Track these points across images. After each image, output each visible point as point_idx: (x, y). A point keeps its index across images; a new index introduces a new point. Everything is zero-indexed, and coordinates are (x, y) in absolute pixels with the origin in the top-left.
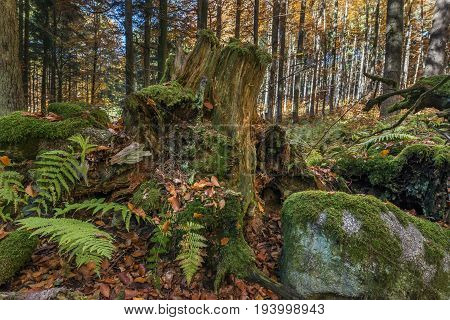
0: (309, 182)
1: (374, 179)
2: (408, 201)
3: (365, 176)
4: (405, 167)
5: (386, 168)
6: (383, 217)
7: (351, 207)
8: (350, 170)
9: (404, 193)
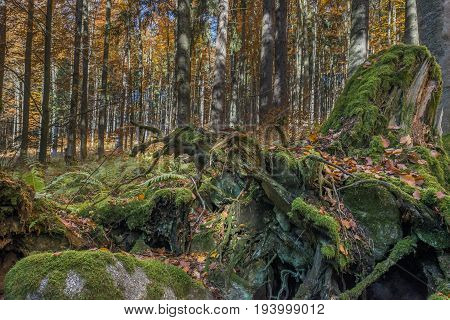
0: (58, 239)
1: (131, 225)
2: (162, 240)
3: (124, 222)
4: (154, 211)
5: (141, 212)
6: (109, 269)
7: (76, 265)
8: (109, 217)
9: (157, 233)
